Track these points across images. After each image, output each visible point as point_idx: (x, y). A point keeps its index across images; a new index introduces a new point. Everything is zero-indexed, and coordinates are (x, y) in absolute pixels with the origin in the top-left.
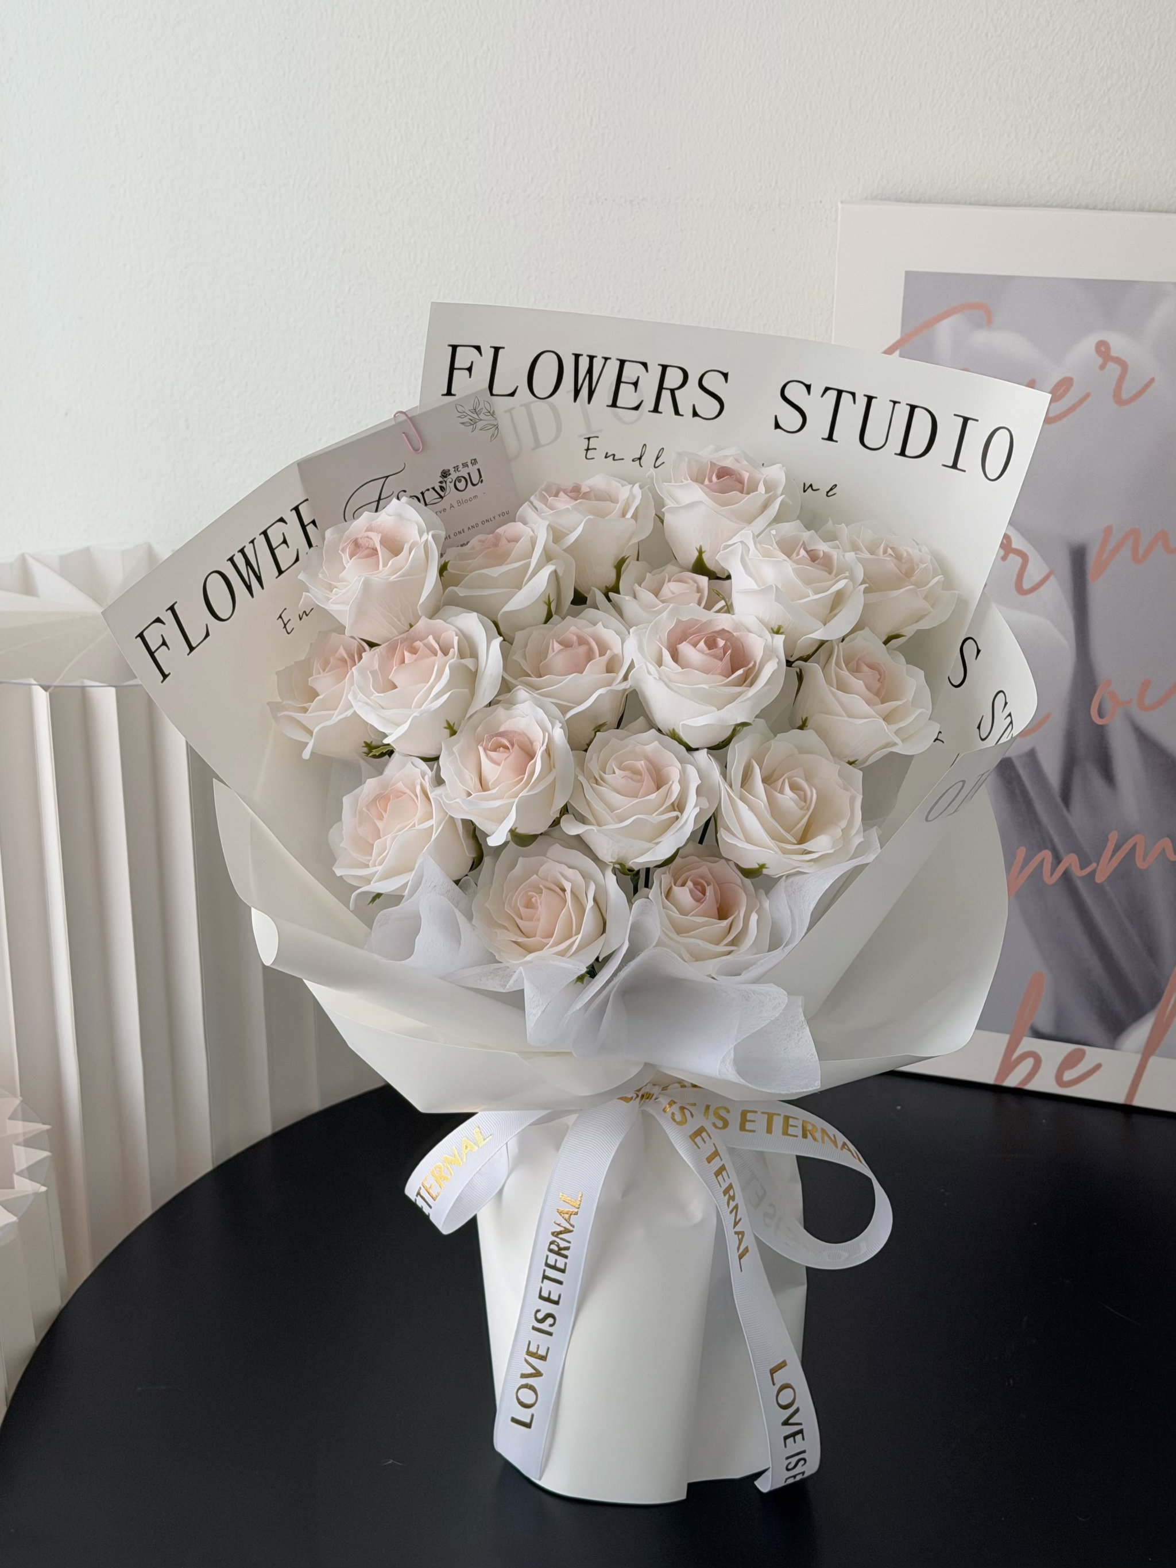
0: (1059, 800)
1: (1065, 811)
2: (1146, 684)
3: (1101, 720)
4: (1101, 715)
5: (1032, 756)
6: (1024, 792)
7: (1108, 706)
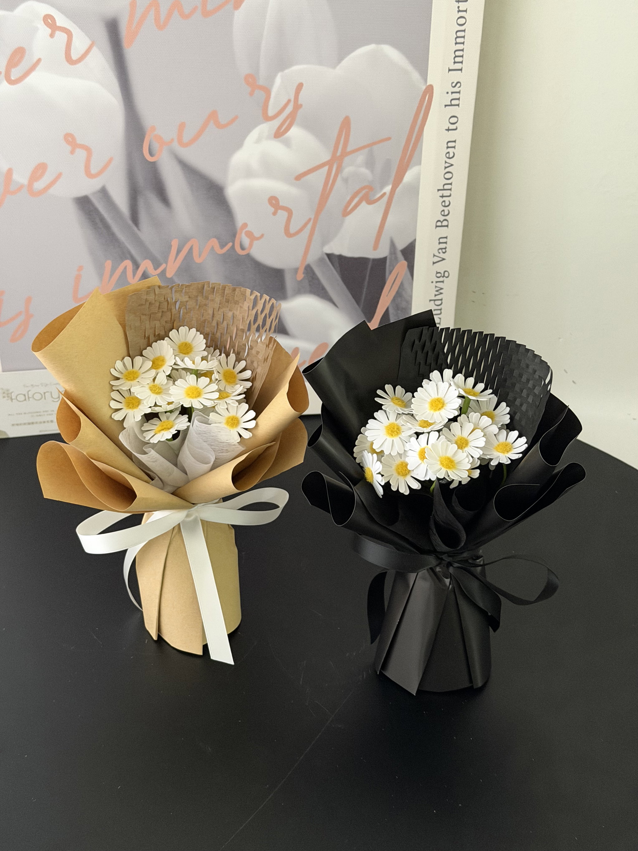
0: (130, 222)
1: (135, 229)
2: (182, 126)
3: (153, 158)
4: (151, 154)
5: (104, 192)
6: (102, 220)
7: (156, 146)
